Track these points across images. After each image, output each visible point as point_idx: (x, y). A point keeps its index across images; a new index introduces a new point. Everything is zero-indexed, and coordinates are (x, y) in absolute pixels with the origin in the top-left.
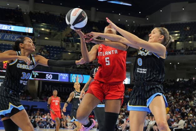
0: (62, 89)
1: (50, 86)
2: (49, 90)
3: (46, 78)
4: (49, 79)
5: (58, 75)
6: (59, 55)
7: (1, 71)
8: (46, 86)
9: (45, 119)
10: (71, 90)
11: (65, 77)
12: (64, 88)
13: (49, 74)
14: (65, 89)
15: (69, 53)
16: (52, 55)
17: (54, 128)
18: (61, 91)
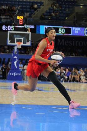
0: (75, 43)
1: (63, 40)
2: (62, 44)
3: (59, 32)
4: (62, 33)
5: (71, 29)
6: (71, 9)
7: (16, 26)
8: (59, 40)
9: (59, 73)
10: (84, 44)
11: (78, 31)
12: (76, 42)
13: (62, 28)
14: (78, 43)
15: (81, 7)
16: (64, 9)
17: (67, 82)
18: (74, 45)
